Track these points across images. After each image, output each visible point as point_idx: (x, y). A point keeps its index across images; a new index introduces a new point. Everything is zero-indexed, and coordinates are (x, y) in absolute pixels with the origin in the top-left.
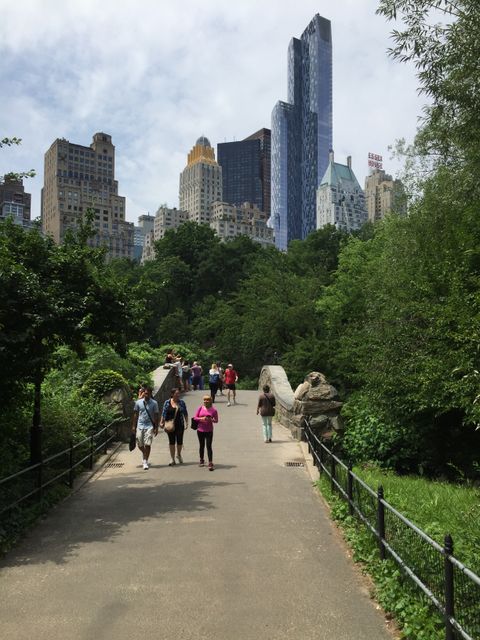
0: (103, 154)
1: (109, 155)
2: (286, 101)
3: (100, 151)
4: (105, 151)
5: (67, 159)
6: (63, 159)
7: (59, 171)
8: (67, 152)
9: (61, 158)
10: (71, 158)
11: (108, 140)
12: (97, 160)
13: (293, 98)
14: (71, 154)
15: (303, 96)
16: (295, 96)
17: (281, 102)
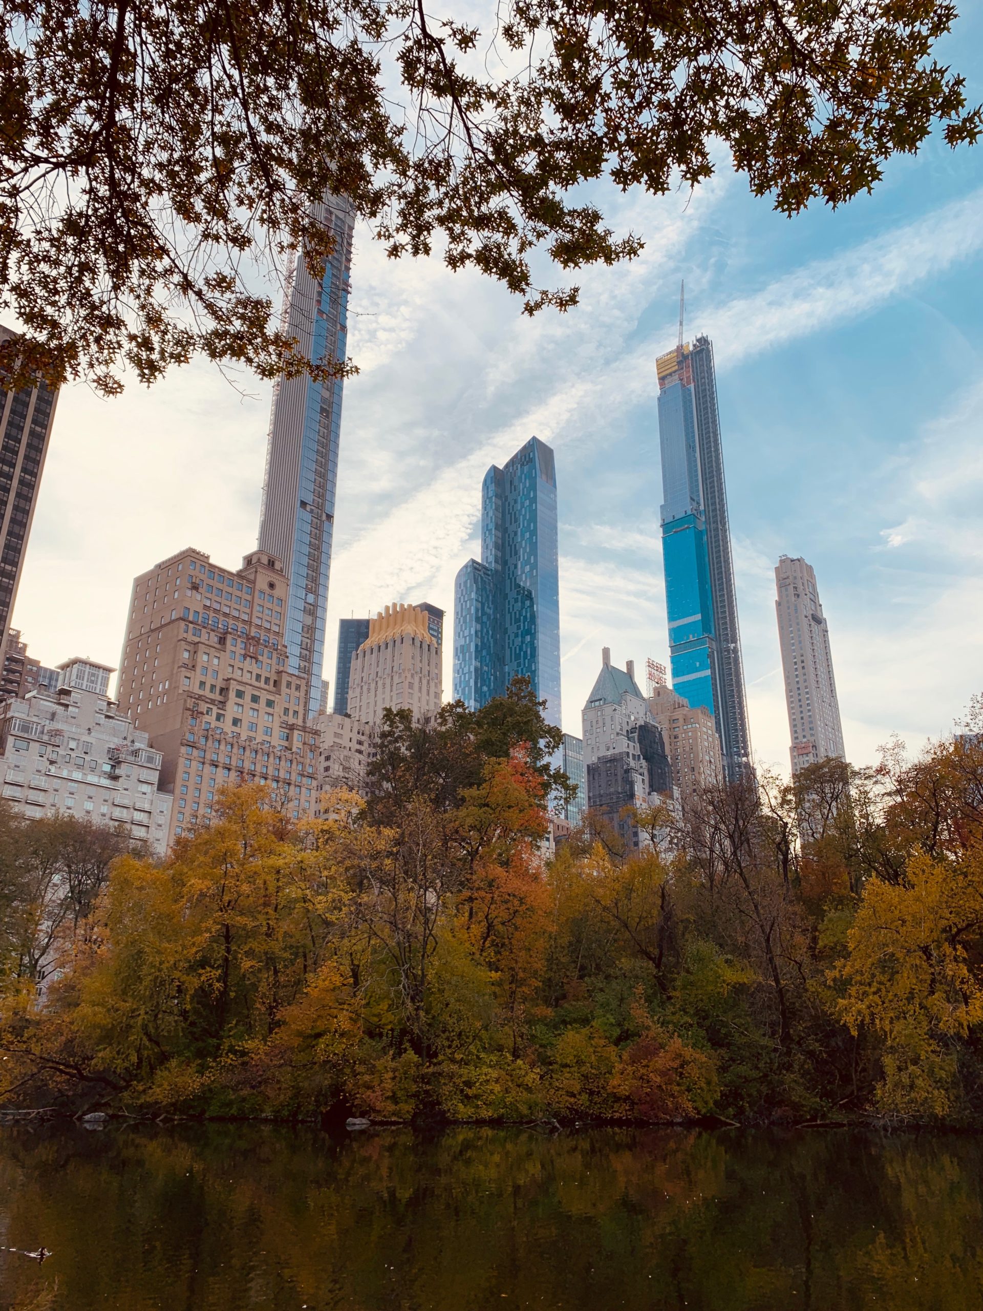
0: (268, 591)
1: (277, 592)
2: (479, 561)
3: (262, 583)
4: (272, 586)
5: (203, 591)
6: (197, 590)
7: (187, 609)
8: (206, 578)
9: (194, 587)
10: (210, 590)
11: (278, 566)
12: (257, 600)
13: (491, 559)
14: (211, 582)
15: (508, 557)
16: (496, 556)
17: (473, 561)
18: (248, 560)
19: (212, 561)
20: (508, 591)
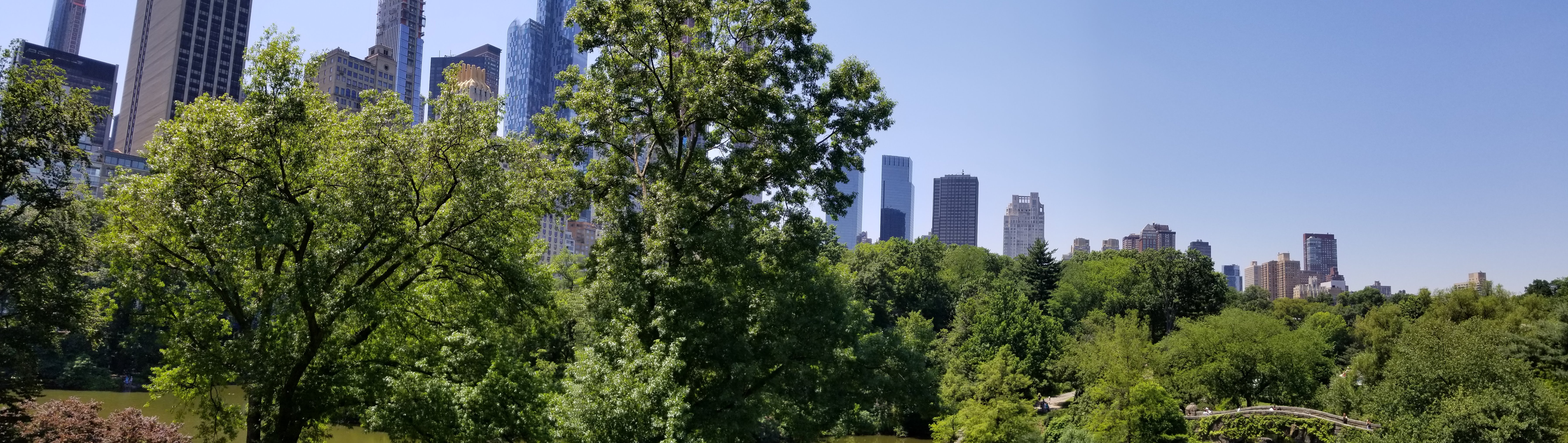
0: (384, 71)
1: (390, 72)
2: (536, 20)
3: (381, 67)
4: (386, 68)
5: (346, 75)
6: (342, 74)
7: (337, 88)
8: (346, 66)
9: (341, 73)
10: (350, 73)
11: (390, 54)
12: (378, 78)
13: (543, 18)
14: (351, 69)
15: (555, 17)
16: (547, 17)
17: (531, 20)
18: (372, 51)
19: (351, 55)
20: (553, 41)
